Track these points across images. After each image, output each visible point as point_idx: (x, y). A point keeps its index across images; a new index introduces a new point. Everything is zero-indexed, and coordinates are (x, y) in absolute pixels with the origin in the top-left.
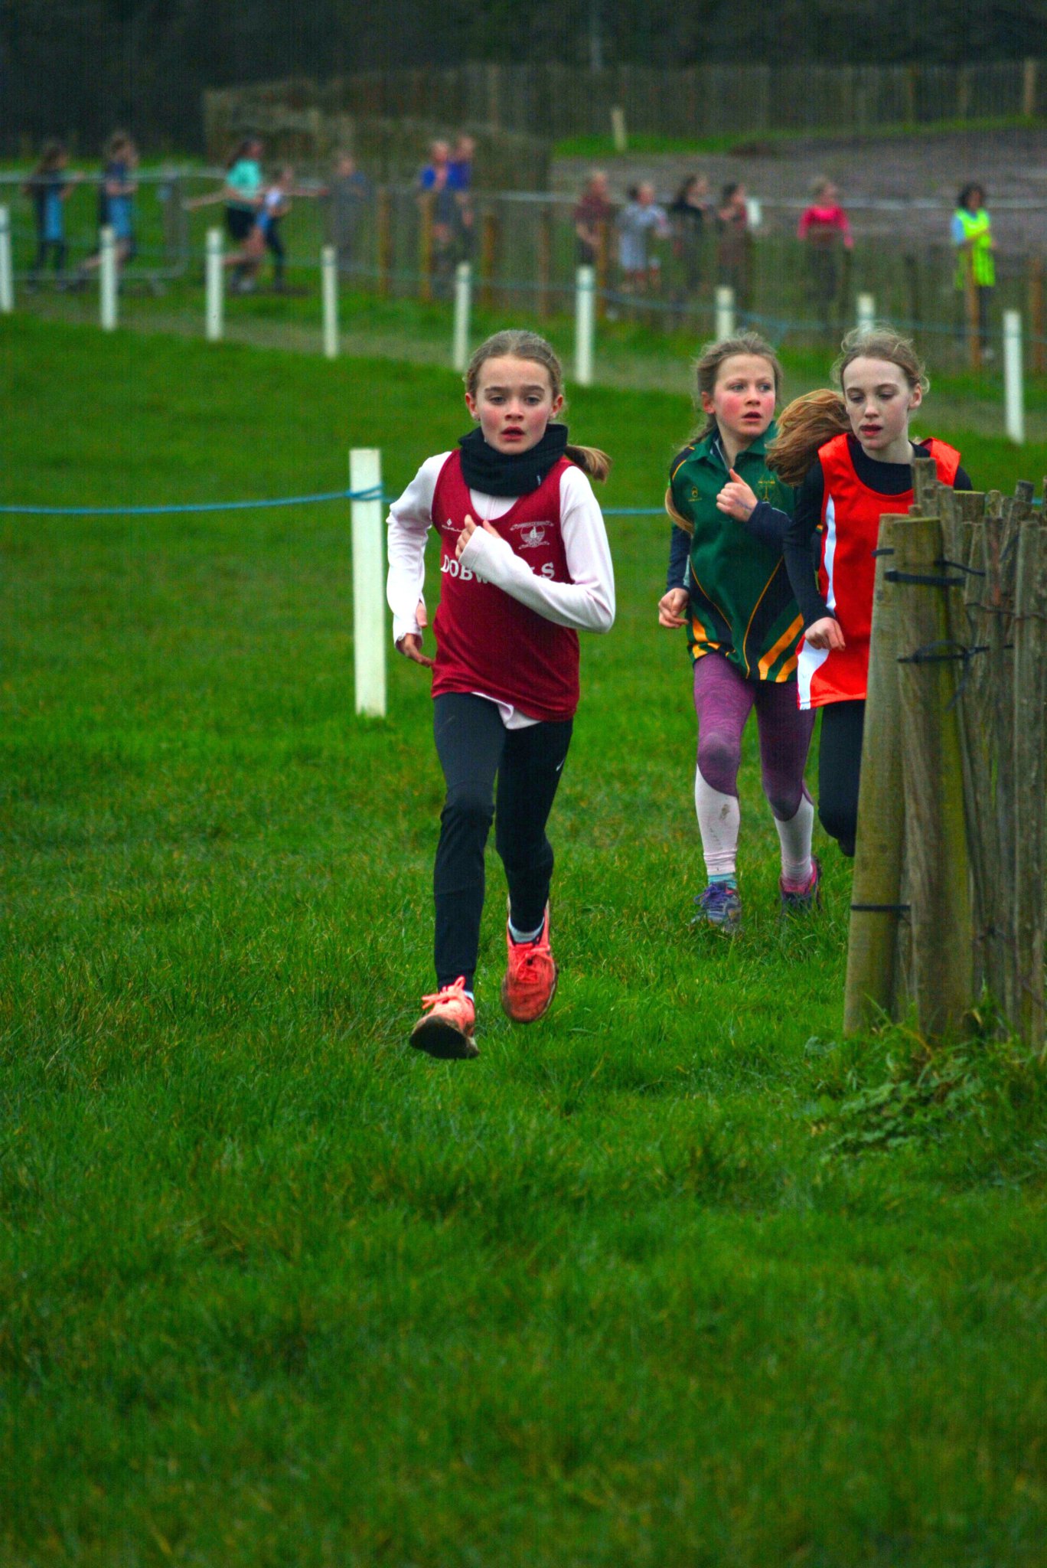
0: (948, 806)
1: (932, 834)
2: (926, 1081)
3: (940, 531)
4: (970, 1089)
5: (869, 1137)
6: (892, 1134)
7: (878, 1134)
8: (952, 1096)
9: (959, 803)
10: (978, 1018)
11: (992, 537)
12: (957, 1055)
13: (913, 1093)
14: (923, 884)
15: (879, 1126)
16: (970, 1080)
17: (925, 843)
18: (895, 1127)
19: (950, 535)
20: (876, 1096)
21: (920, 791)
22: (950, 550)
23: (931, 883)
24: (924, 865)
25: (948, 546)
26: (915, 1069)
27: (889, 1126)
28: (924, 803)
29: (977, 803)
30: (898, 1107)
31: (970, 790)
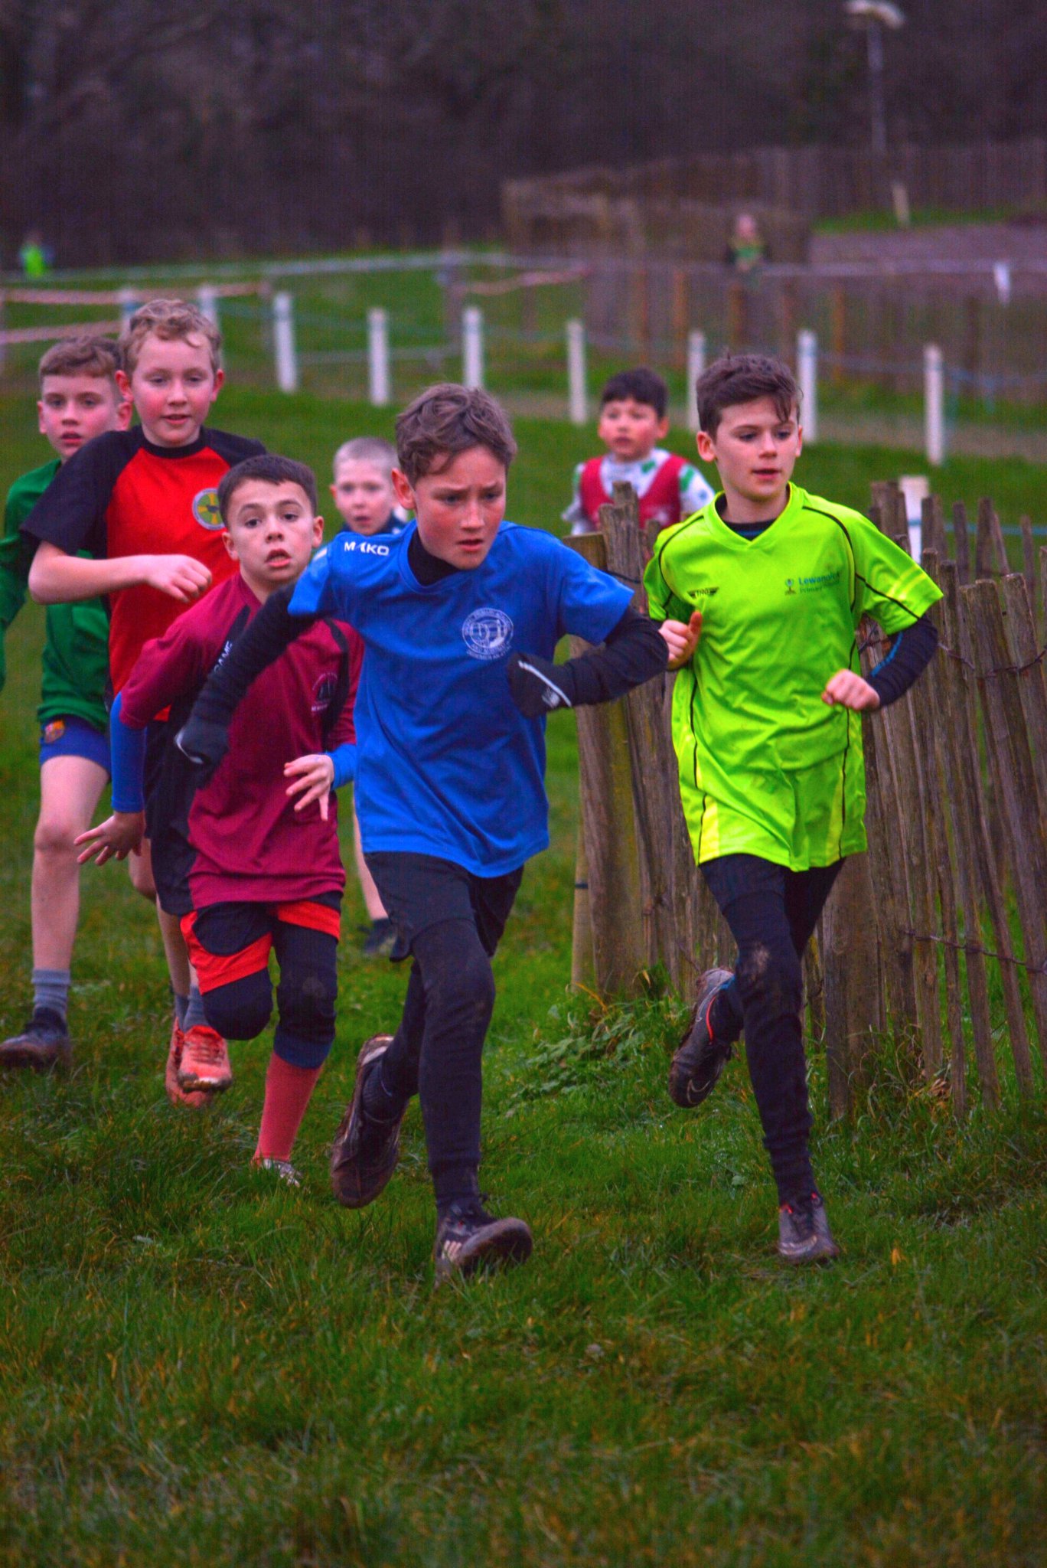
0: (617, 790)
1: (604, 815)
2: (600, 1034)
3: (603, 546)
4: (633, 1041)
5: (547, 1086)
6: (568, 1083)
7: (554, 1084)
8: (620, 1048)
9: (628, 785)
10: (647, 977)
11: (645, 548)
12: (627, 1011)
13: (589, 1047)
14: (597, 859)
15: (555, 1077)
16: (634, 1033)
17: (598, 823)
18: (569, 1077)
19: (612, 549)
20: (556, 1049)
21: (592, 777)
22: (612, 561)
23: (603, 857)
24: (597, 843)
25: (610, 557)
26: (592, 1025)
27: (563, 1076)
28: (596, 787)
29: (643, 787)
30: (576, 1059)
31: (638, 775)
